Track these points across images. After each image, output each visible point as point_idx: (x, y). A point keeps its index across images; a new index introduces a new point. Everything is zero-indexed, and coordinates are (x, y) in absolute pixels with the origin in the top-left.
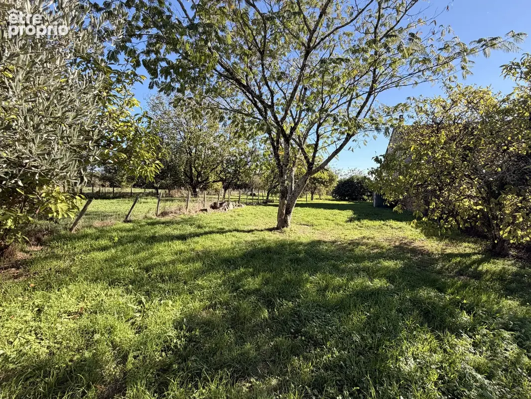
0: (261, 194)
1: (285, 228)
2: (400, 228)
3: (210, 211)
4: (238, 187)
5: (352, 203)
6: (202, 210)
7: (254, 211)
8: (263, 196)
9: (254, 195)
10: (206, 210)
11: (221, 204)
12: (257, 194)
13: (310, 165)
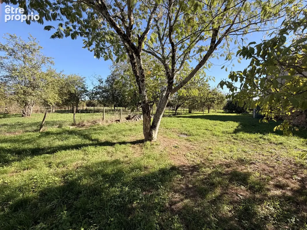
2: (281, 144)
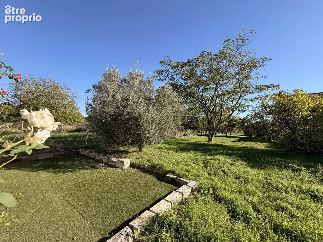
0: (203, 132)
1: (211, 142)
3: (183, 136)
4: (191, 128)
5: (248, 137)
6: (180, 136)
7: (200, 138)
8: (204, 133)
9: (200, 132)
10: (182, 136)
11: (187, 134)
12: (201, 132)
13: (220, 120)
